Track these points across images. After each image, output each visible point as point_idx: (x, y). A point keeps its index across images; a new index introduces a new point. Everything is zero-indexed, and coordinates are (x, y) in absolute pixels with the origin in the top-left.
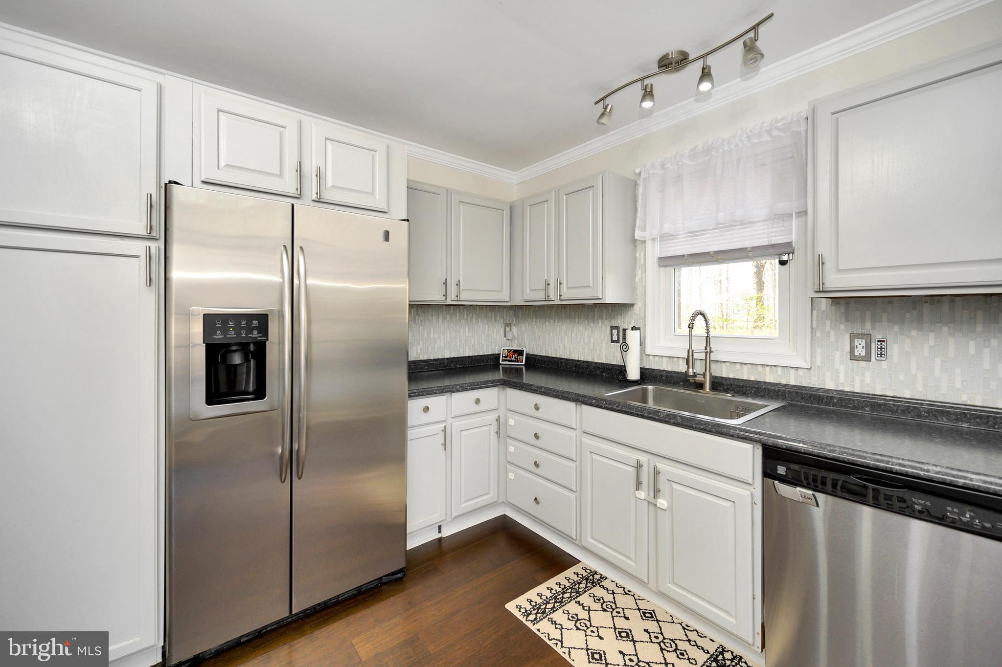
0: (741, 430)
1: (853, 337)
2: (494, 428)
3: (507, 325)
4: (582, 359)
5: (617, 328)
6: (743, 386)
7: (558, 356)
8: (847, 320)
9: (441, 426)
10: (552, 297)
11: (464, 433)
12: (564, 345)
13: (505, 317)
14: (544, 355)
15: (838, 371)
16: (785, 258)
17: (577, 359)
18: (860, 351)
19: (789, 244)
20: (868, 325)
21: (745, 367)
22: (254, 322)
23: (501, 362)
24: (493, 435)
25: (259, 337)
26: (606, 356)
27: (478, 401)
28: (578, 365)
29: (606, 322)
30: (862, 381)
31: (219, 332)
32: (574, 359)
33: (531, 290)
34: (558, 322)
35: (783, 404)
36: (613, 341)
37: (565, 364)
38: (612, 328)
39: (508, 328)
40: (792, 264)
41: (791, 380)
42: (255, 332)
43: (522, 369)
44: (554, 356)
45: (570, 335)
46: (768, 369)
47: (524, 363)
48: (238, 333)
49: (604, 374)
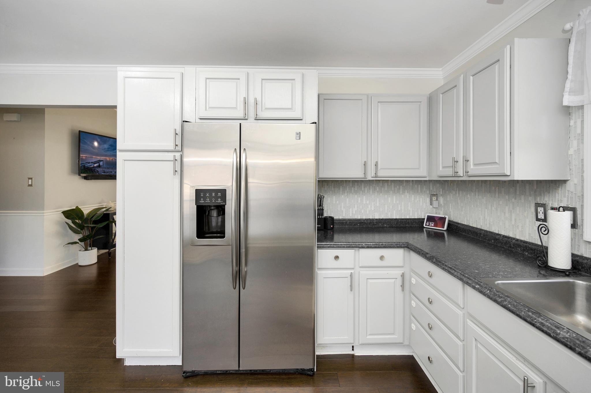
2: (399, 282)
3: (434, 195)
4: (503, 233)
5: (544, 205)
7: (479, 227)
9: (350, 271)
10: (461, 173)
11: (370, 281)
12: (485, 217)
13: (431, 189)
14: (466, 224)
17: (497, 232)
22: (219, 194)
23: (424, 226)
24: (399, 288)
25: (221, 202)
26: (529, 234)
27: (382, 258)
28: (497, 239)
29: (530, 198)
31: (202, 199)
32: (495, 232)
33: (443, 167)
34: (478, 195)
36: (538, 220)
37: (484, 235)
38: (538, 205)
39: (434, 198)
42: (219, 200)
43: (443, 234)
44: (475, 226)
45: (490, 209)
47: (445, 228)
48: (211, 200)
49: (527, 253)
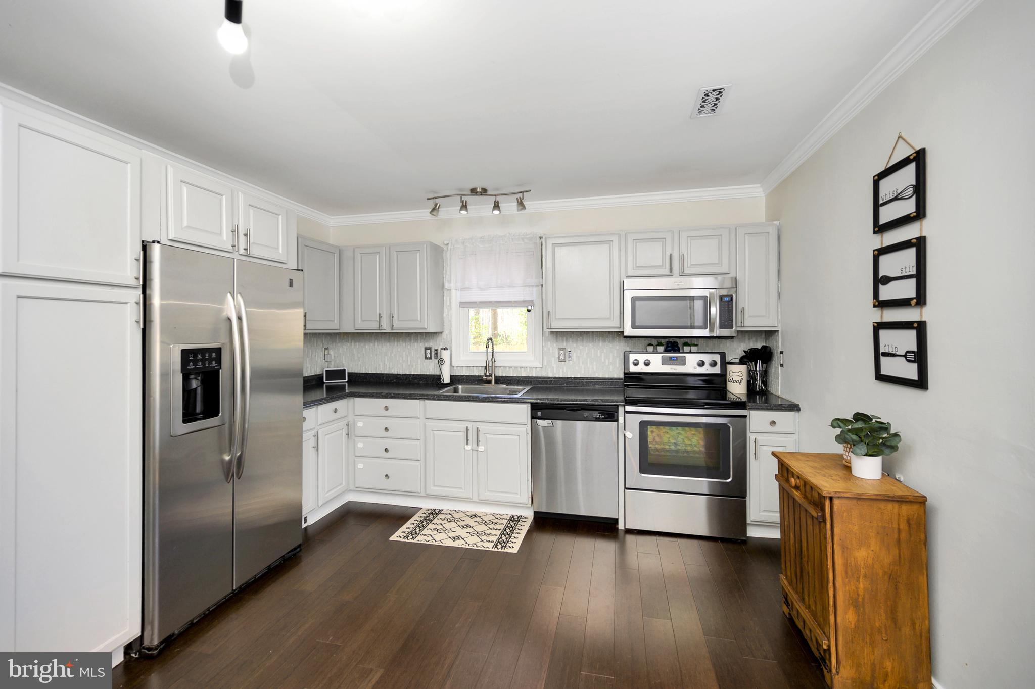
0: (521, 398)
1: (560, 349)
3: (326, 349)
4: (401, 372)
5: (430, 349)
6: (511, 380)
7: (378, 372)
8: (557, 342)
9: (313, 432)
12: (384, 363)
13: (324, 342)
14: (364, 372)
15: (553, 367)
16: (530, 308)
17: (396, 373)
18: (562, 357)
19: (532, 301)
20: (565, 344)
21: (511, 369)
22: (214, 354)
23: (325, 381)
24: (344, 437)
25: (216, 366)
26: (421, 369)
27: (336, 411)
28: (398, 378)
29: (421, 344)
30: (563, 372)
31: (191, 363)
32: (394, 373)
33: (362, 320)
34: (378, 345)
35: (531, 387)
36: (426, 358)
37: (386, 377)
38: (426, 349)
39: (327, 352)
40: (532, 311)
41: (534, 374)
42: (214, 362)
43: (345, 385)
44: (374, 372)
45: (389, 355)
46: (523, 369)
47: (347, 380)
48: (204, 364)
49: (421, 382)
